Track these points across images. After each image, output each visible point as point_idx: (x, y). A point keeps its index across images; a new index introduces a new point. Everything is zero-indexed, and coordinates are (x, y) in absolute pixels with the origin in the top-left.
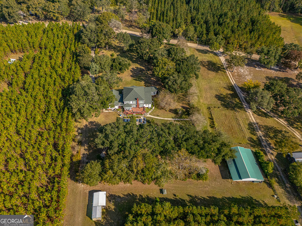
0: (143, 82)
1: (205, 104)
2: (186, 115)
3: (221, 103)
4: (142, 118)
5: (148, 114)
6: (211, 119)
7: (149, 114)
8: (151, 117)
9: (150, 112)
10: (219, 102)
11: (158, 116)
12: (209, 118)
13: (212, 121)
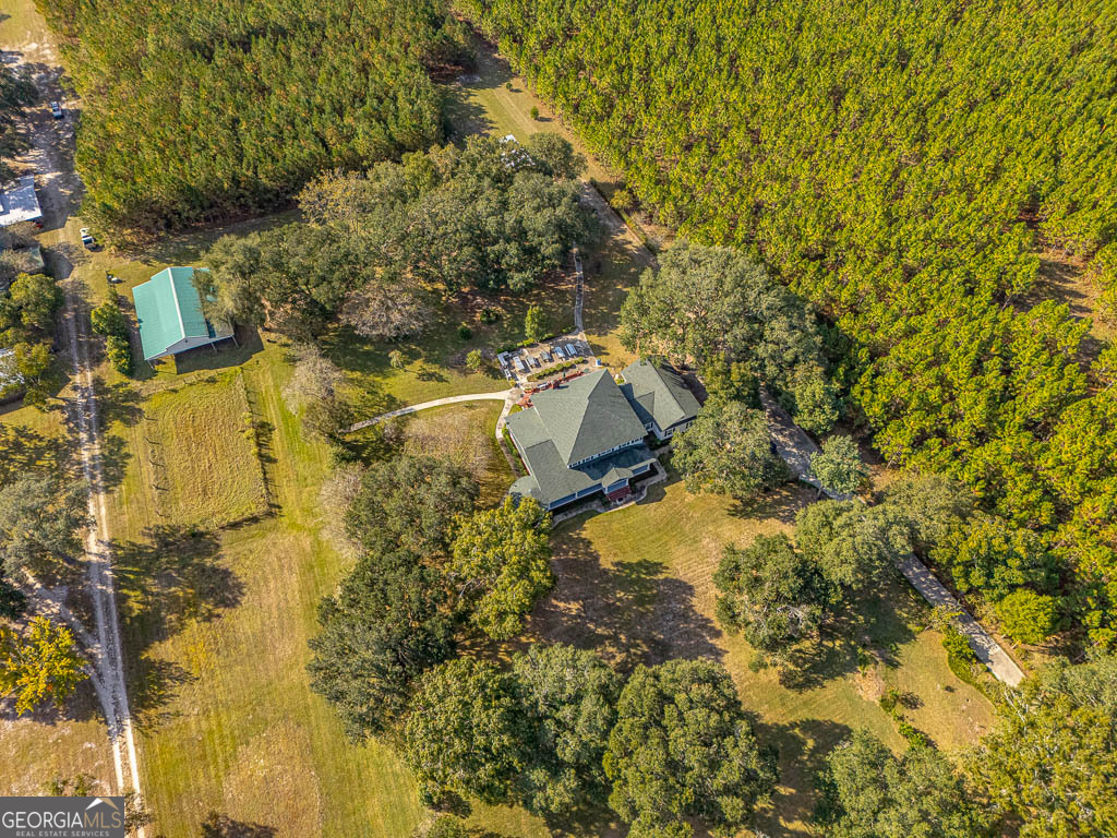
0: (606, 563)
1: (293, 525)
2: (364, 447)
3: (218, 558)
4: (522, 379)
5: (509, 403)
6: (266, 459)
7: (504, 401)
8: (494, 391)
9: (505, 413)
10: (226, 561)
11: (470, 406)
12: (275, 461)
13: (264, 451)
